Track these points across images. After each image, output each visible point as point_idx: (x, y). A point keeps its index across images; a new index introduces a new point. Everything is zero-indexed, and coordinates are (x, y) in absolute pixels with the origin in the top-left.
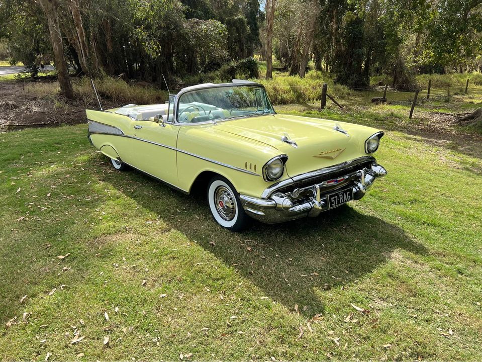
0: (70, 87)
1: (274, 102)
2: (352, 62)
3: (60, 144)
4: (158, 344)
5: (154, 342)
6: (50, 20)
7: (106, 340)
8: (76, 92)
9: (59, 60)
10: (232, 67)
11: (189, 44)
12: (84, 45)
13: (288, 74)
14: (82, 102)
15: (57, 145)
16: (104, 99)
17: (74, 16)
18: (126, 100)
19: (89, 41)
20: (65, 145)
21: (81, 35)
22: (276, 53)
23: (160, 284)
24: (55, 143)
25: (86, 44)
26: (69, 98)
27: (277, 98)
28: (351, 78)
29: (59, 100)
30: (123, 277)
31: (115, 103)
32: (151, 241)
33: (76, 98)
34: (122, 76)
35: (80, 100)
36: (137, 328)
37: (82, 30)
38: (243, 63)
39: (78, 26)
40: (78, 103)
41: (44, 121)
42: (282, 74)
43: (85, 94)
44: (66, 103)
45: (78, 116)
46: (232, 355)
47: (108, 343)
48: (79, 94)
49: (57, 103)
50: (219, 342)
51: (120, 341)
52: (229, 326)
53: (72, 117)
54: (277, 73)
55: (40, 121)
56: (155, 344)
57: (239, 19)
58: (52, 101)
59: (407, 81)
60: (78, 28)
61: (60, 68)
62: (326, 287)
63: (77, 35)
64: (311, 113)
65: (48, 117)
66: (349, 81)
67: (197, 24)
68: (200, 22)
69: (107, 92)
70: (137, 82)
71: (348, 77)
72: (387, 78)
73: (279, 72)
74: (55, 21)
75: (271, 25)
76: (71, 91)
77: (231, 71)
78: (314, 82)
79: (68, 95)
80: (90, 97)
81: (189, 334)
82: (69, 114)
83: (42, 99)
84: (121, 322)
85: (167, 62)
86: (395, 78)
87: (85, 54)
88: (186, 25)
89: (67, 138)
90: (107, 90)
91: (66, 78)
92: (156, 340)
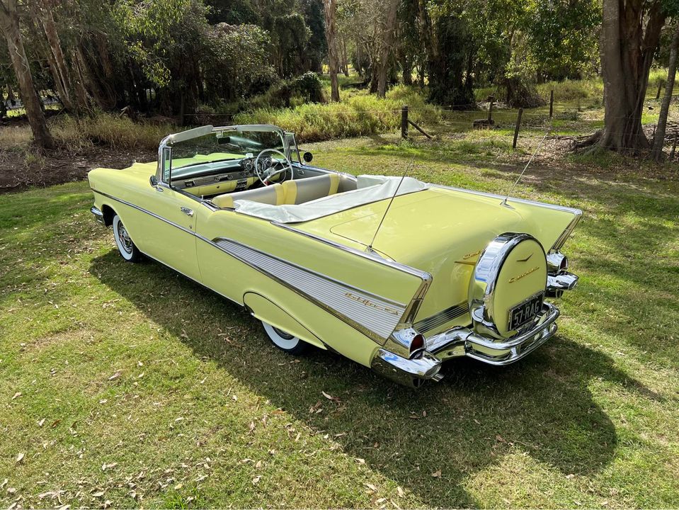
0: (46, 132)
1: (340, 134)
2: (447, 73)
3: (21, 216)
4: (81, 457)
5: (77, 455)
6: (10, 40)
7: (21, 456)
8: (57, 138)
9: (28, 95)
10: (284, 87)
11: (216, 61)
12: (64, 70)
13: (367, 91)
14: (65, 151)
15: (15, 218)
16: (97, 145)
17: (47, 30)
18: (131, 145)
19: (69, 65)
20: (26, 218)
21: (58, 57)
22: (354, 62)
23: (105, 389)
24: (13, 216)
25: (67, 69)
26: (46, 147)
27: (343, 129)
28: (449, 93)
29: (33, 151)
30: (61, 384)
31: (114, 150)
32: (106, 338)
33: (57, 147)
34: (126, 110)
35: (63, 149)
36: (61, 440)
37: (59, 50)
38: (299, 82)
39: (53, 44)
40: (60, 153)
41: (12, 183)
42: (361, 92)
43: (69, 140)
44: (43, 155)
45: (61, 173)
46: (164, 460)
47: (21, 460)
48: (61, 142)
49: (28, 156)
50: (153, 448)
51: (37, 457)
52: (171, 429)
53: (52, 175)
54: (352, 91)
55: (6, 182)
56: (77, 457)
57: (294, 18)
58: (23, 153)
59: (524, 94)
60: (54, 47)
61: (31, 106)
62: (303, 375)
63: (53, 57)
64: (385, 149)
65: (17, 176)
66: (447, 99)
67: (226, 31)
68: (229, 29)
69: (102, 135)
70: (147, 117)
71: (445, 93)
72: (498, 91)
73: (355, 89)
74: (17, 41)
75: (332, 26)
76: (49, 138)
77: (284, 94)
78: (396, 104)
79: (45, 144)
80: (78, 145)
81: (121, 442)
82: (47, 171)
83: (8, 151)
84: (43, 437)
85: (189, 88)
86: (509, 90)
87: (67, 83)
88: (211, 34)
89: (31, 207)
90: (102, 132)
91: (39, 121)
92: (80, 452)
